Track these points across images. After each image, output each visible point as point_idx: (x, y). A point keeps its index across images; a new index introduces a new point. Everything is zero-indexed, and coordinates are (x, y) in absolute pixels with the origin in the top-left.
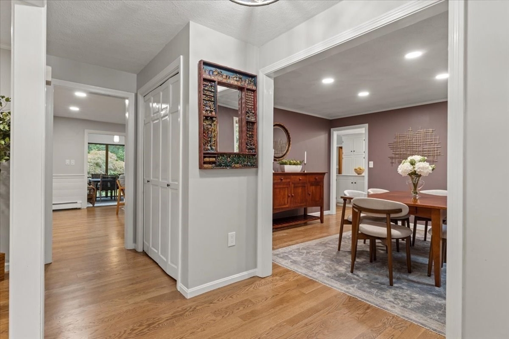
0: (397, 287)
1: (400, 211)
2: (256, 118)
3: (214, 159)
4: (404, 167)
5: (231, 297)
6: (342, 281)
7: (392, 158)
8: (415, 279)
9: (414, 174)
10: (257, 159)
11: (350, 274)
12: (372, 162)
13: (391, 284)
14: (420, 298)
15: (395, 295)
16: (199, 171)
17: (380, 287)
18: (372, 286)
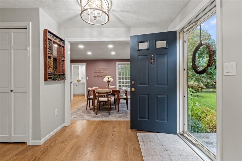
0: (111, 115)
1: (110, 92)
2: (65, 59)
3: (51, 76)
4: (106, 80)
5: (62, 136)
6: (96, 118)
7: (95, 76)
8: (113, 112)
9: (109, 81)
10: (65, 76)
11: (97, 115)
12: (88, 78)
13: (109, 114)
14: (117, 115)
15: (112, 116)
16: (44, 82)
17: (106, 116)
18: (105, 116)
